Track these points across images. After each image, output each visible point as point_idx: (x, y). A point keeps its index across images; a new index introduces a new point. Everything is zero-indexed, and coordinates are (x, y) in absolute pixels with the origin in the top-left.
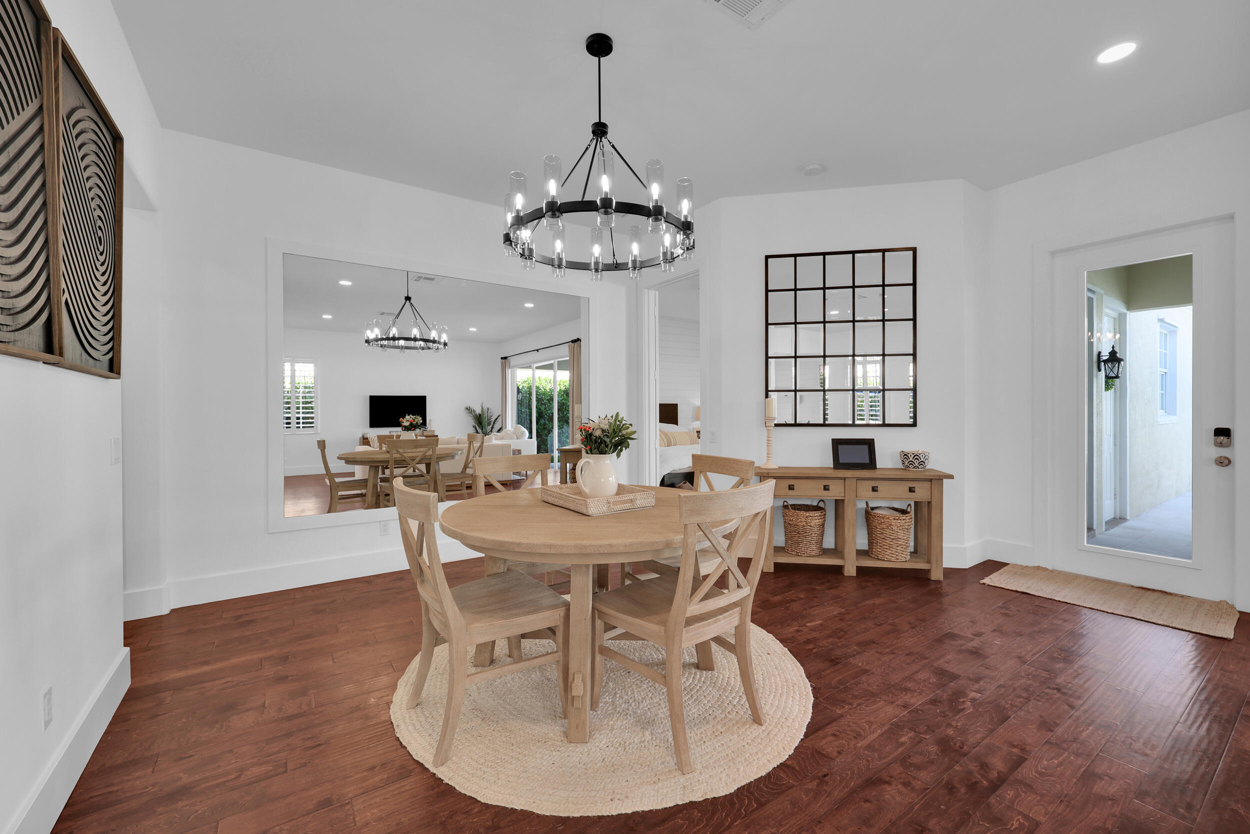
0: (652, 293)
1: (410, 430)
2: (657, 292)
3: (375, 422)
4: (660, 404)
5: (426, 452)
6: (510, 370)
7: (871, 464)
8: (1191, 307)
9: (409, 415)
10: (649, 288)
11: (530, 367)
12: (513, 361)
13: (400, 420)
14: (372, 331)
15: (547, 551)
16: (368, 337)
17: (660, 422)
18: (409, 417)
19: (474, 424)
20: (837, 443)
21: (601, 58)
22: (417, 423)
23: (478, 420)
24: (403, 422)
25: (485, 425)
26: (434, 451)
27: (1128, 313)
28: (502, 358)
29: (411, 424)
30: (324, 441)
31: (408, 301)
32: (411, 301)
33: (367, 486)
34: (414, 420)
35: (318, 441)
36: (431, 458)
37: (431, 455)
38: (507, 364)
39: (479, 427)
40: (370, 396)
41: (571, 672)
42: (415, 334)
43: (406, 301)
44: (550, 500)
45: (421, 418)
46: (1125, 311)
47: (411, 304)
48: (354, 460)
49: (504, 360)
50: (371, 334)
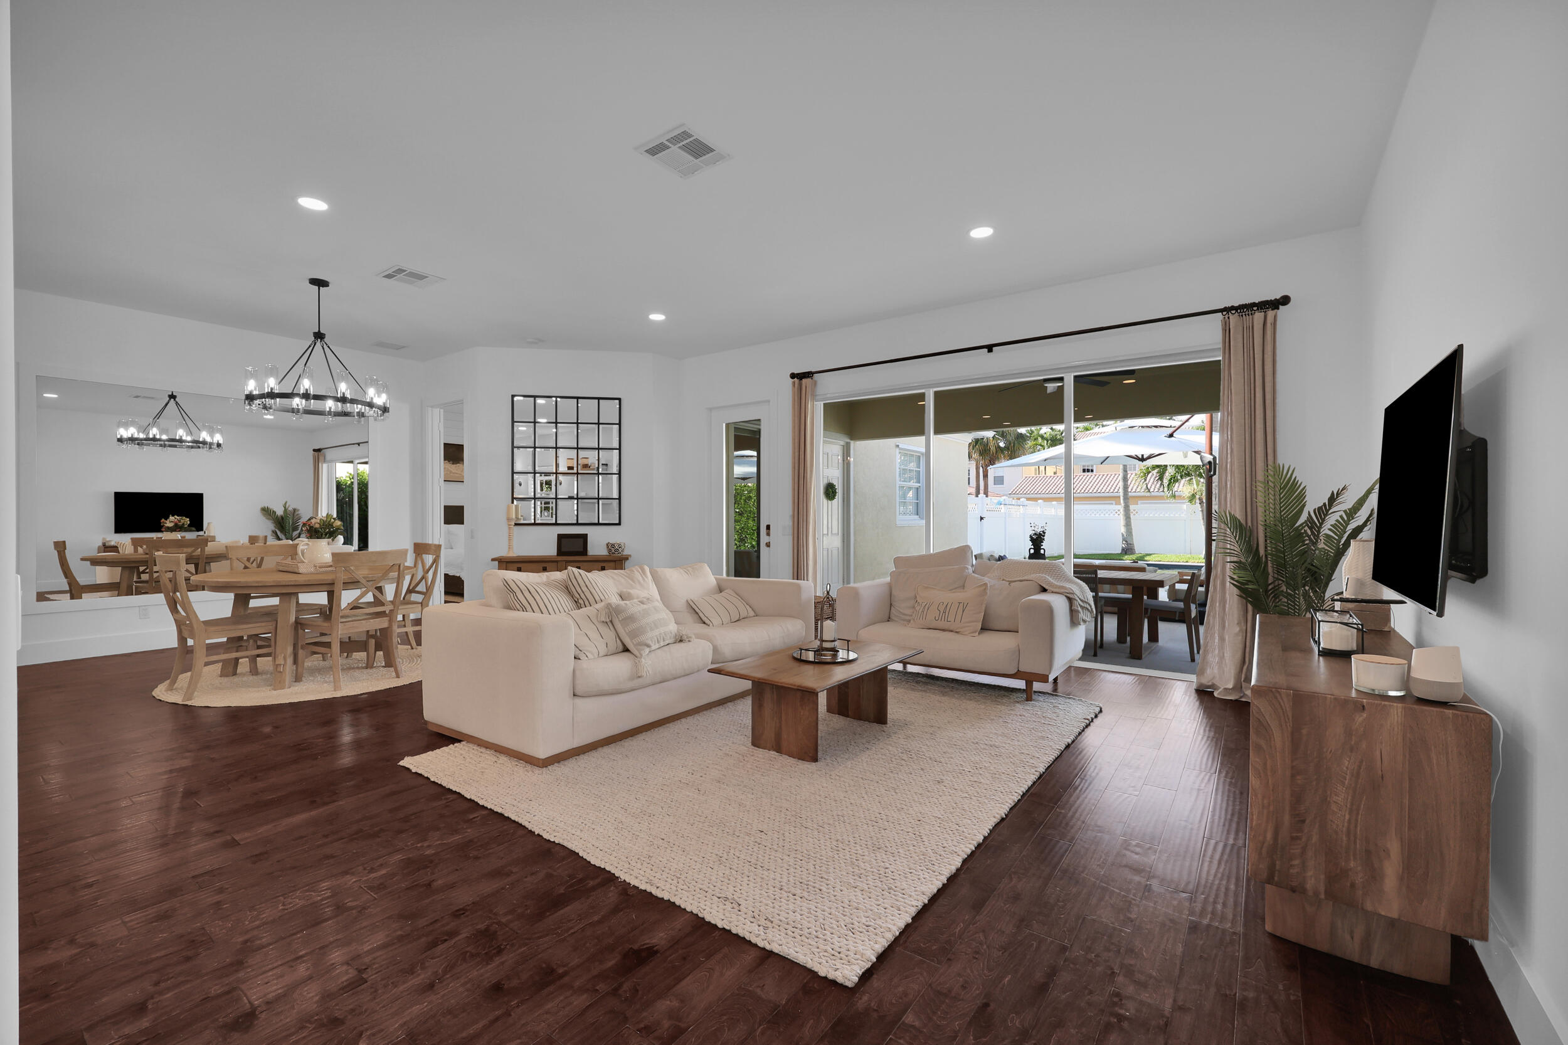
0: (436, 411)
1: (175, 531)
2: (442, 410)
3: (121, 527)
4: (445, 506)
5: (193, 551)
6: (325, 466)
7: (584, 552)
8: (924, 437)
9: (173, 516)
10: (432, 407)
11: (351, 462)
12: (329, 454)
13: (162, 521)
14: (127, 430)
15: (257, 585)
16: (121, 436)
17: (445, 523)
18: (173, 518)
19: (274, 529)
20: (561, 537)
21: (321, 288)
22: (183, 524)
23: (280, 523)
24: (166, 523)
25: (289, 530)
26: (203, 550)
27: (852, 443)
28: (314, 450)
29: (176, 525)
30: (64, 542)
31: (172, 400)
32: (176, 399)
33: (119, 587)
34: (180, 521)
35: (54, 542)
36: (199, 558)
37: (199, 555)
38: (321, 458)
39: (281, 532)
40: (116, 494)
41: (277, 654)
42: (181, 434)
43: (170, 399)
44: (281, 568)
45: (188, 519)
46: (849, 441)
47: (177, 402)
48: (104, 560)
49: (316, 453)
50: (124, 433)
